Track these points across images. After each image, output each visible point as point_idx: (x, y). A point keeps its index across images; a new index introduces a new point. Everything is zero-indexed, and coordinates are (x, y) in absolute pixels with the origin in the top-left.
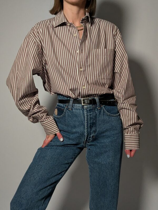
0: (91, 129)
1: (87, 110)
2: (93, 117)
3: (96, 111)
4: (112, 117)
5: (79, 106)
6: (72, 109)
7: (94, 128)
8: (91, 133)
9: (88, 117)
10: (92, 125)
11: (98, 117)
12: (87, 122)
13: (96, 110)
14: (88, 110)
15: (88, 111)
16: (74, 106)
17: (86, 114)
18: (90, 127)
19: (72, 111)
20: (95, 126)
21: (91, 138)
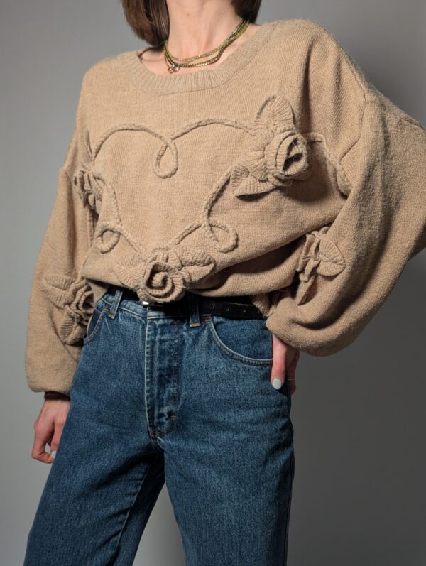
0: (164, 388)
1: (155, 325)
2: (172, 350)
3: (185, 334)
4: (240, 365)
5: (135, 311)
6: (117, 316)
7: (175, 386)
8: (165, 402)
9: (155, 349)
10: (169, 374)
11: (186, 354)
12: (152, 364)
13: (185, 328)
14: (157, 323)
15: (155, 329)
16: (125, 307)
17: (148, 336)
18: (159, 381)
19: (115, 322)
20: (175, 381)
21: (164, 418)
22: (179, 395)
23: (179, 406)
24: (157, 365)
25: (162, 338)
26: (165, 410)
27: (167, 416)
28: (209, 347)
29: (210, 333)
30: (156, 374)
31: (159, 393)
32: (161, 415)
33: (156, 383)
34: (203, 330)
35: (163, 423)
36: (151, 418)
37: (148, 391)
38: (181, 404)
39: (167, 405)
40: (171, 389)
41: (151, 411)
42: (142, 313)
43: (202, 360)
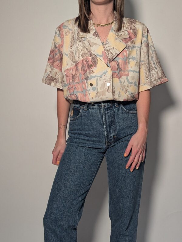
2: (111, 115)
3: (114, 109)
4: (131, 114)
9: (106, 116)
10: (111, 123)
11: (116, 115)
14: (106, 108)
19: (88, 111)
20: (114, 125)
21: (112, 138)
22: (116, 128)
23: (116, 132)
24: (108, 121)
25: (108, 112)
26: (112, 135)
27: (113, 137)
28: (122, 112)
29: (122, 107)
30: (108, 124)
31: (109, 130)
32: (111, 137)
33: (108, 127)
34: (119, 107)
35: (112, 139)
36: (108, 139)
37: (106, 130)
38: (117, 131)
39: (112, 133)
40: (113, 128)
41: (108, 136)
42: (98, 106)
43: (121, 116)
